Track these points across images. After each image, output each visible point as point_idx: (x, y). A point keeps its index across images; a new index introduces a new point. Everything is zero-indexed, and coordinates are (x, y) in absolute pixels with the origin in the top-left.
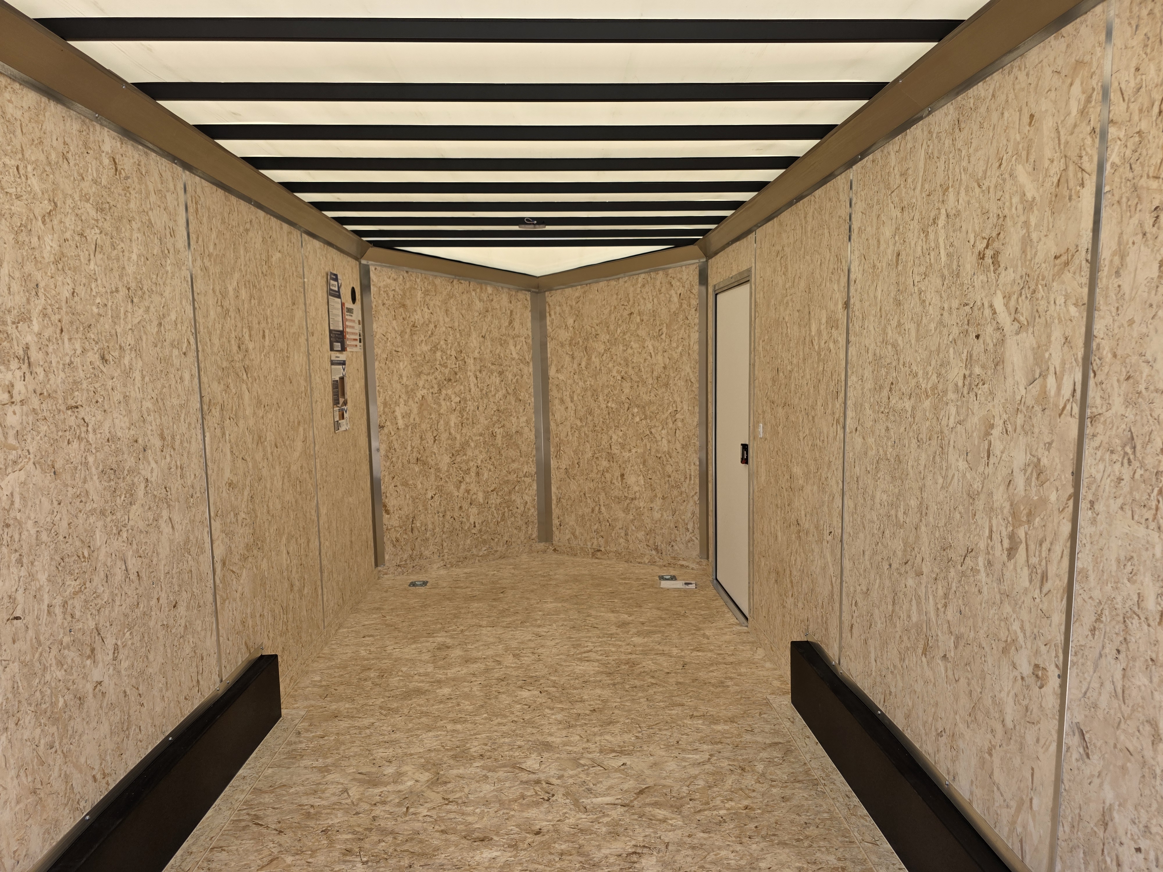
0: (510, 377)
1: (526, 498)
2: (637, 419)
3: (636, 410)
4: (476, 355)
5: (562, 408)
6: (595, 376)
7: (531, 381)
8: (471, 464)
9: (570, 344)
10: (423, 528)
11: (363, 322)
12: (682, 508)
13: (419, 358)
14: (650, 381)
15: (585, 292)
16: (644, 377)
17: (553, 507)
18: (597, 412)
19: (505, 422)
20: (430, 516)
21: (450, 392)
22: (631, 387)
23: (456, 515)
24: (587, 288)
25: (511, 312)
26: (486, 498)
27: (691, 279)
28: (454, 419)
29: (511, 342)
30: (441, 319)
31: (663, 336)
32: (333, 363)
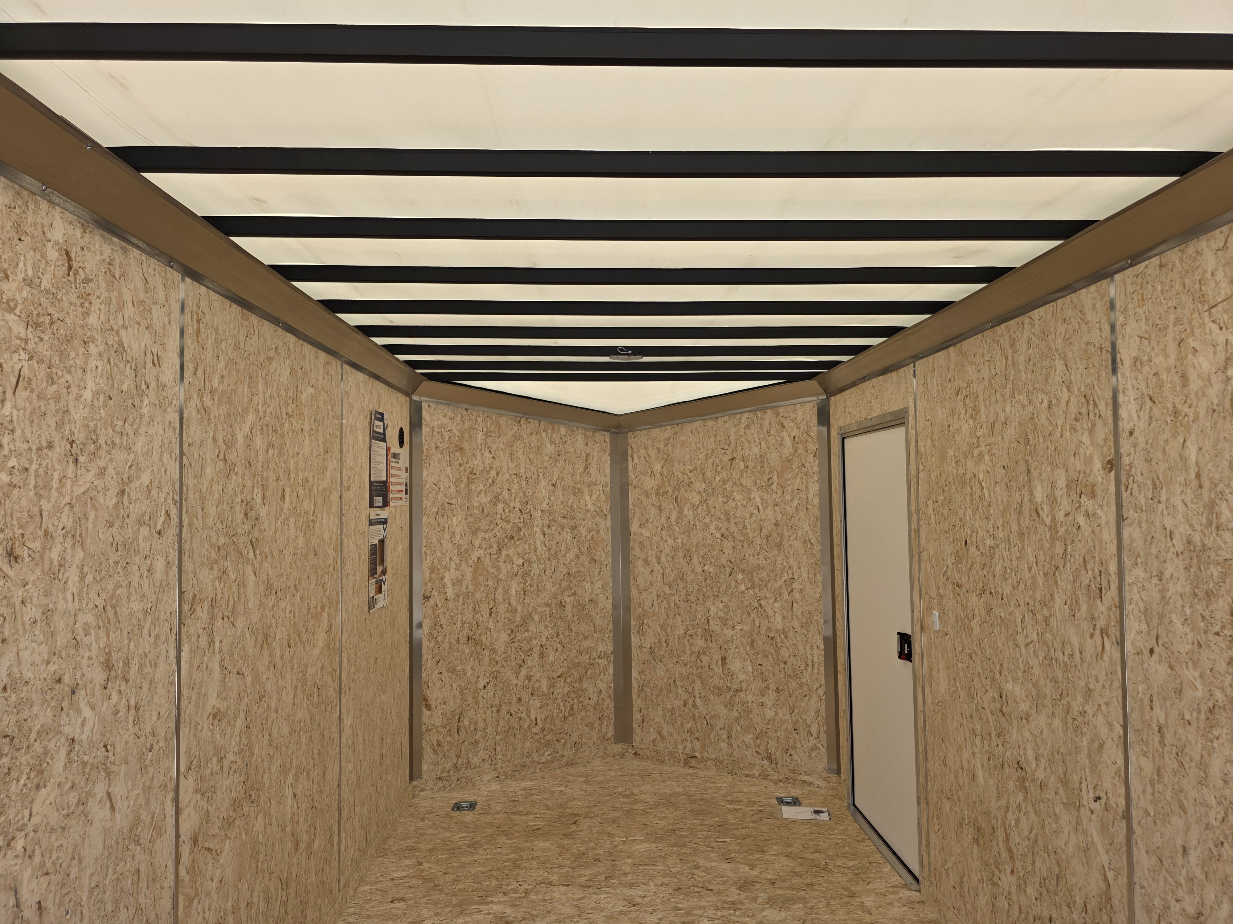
0: (584, 532)
1: (601, 685)
2: (742, 588)
3: (740, 576)
4: (545, 506)
5: (647, 571)
6: (688, 532)
7: (608, 538)
8: (534, 642)
9: (657, 494)
10: (472, 728)
11: (410, 470)
12: (802, 704)
13: (476, 512)
14: (759, 541)
15: (675, 433)
16: (751, 535)
17: (634, 696)
18: (690, 577)
19: (577, 589)
20: (481, 711)
21: (511, 552)
22: (734, 547)
23: (513, 709)
24: (677, 429)
25: (587, 455)
26: (551, 686)
27: (808, 419)
28: (515, 587)
29: (586, 491)
30: (505, 465)
31: (774, 487)
32: (371, 523)
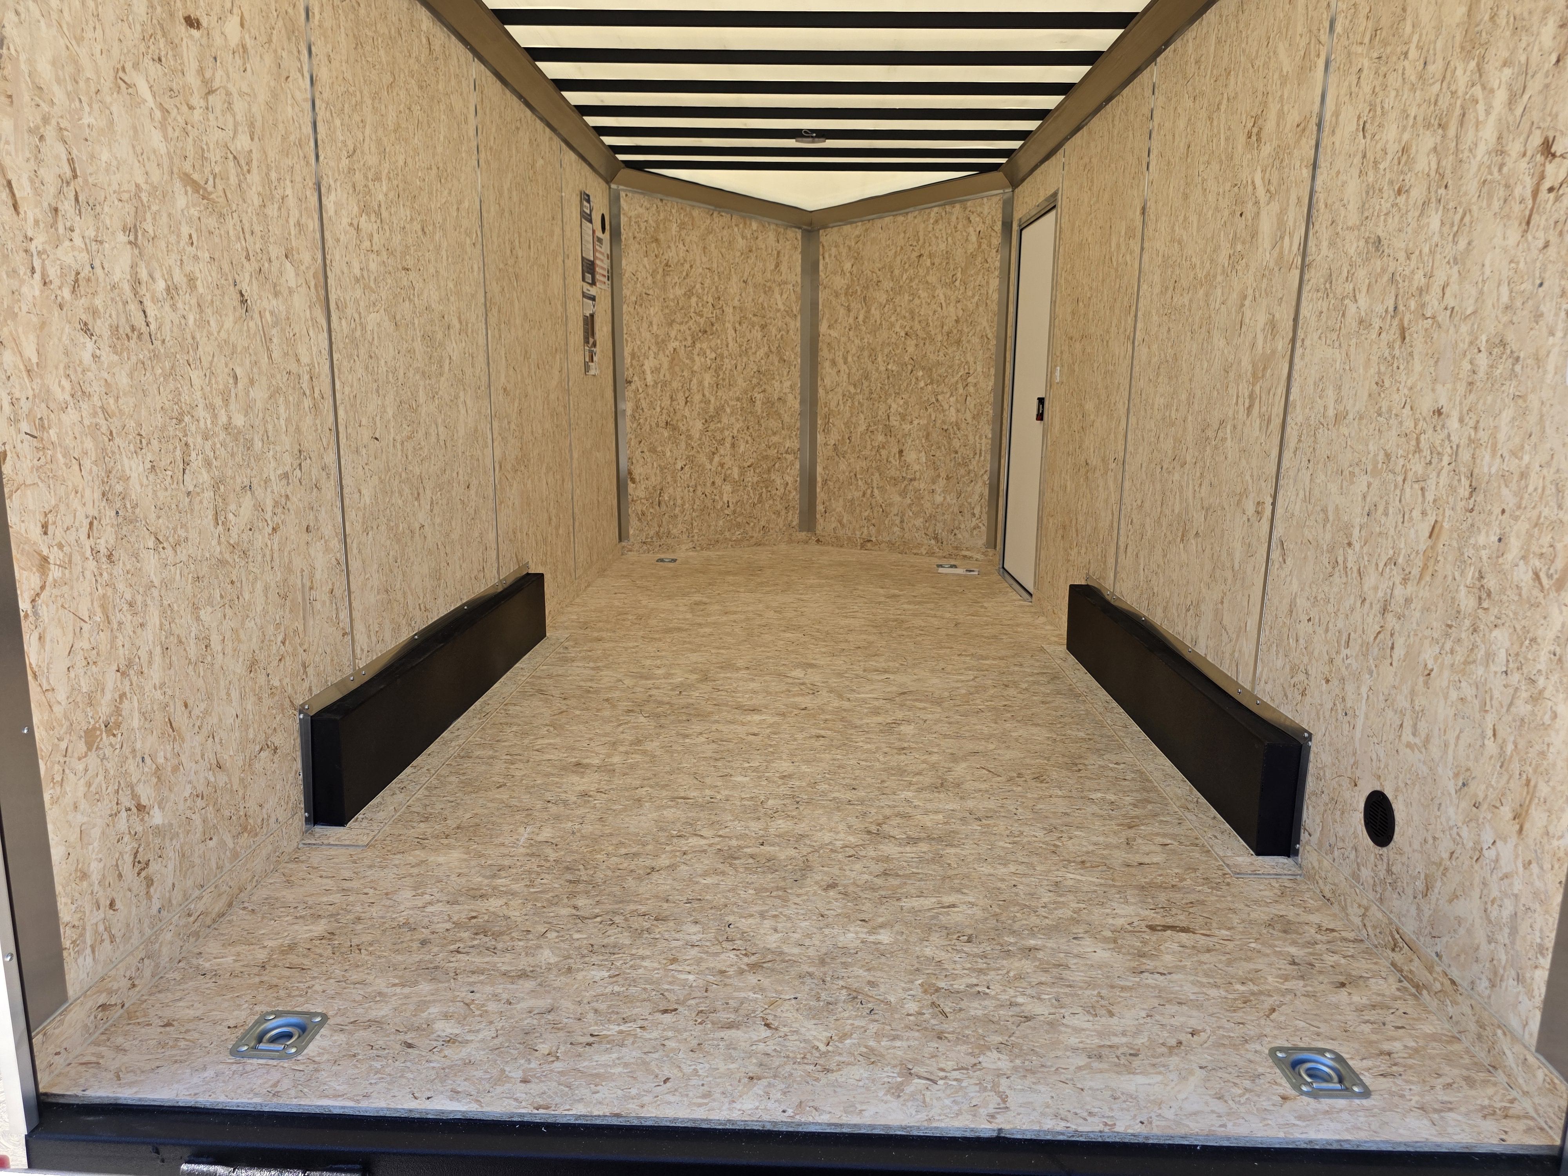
0: (774, 331)
1: (789, 479)
2: (922, 384)
3: (920, 373)
4: (736, 303)
5: (834, 372)
6: (873, 332)
7: (798, 339)
8: (726, 433)
9: (846, 294)
10: (672, 503)
11: (611, 257)
12: (969, 489)
13: (672, 304)
14: (939, 338)
15: (867, 230)
16: (933, 333)
17: (818, 490)
18: (874, 375)
19: (767, 387)
20: (679, 489)
21: (705, 345)
22: (916, 345)
23: (708, 491)
24: (868, 225)
25: (779, 253)
26: (742, 474)
27: (993, 213)
28: (708, 379)
29: (777, 290)
30: (698, 258)
31: (957, 283)
32: (584, 295)
